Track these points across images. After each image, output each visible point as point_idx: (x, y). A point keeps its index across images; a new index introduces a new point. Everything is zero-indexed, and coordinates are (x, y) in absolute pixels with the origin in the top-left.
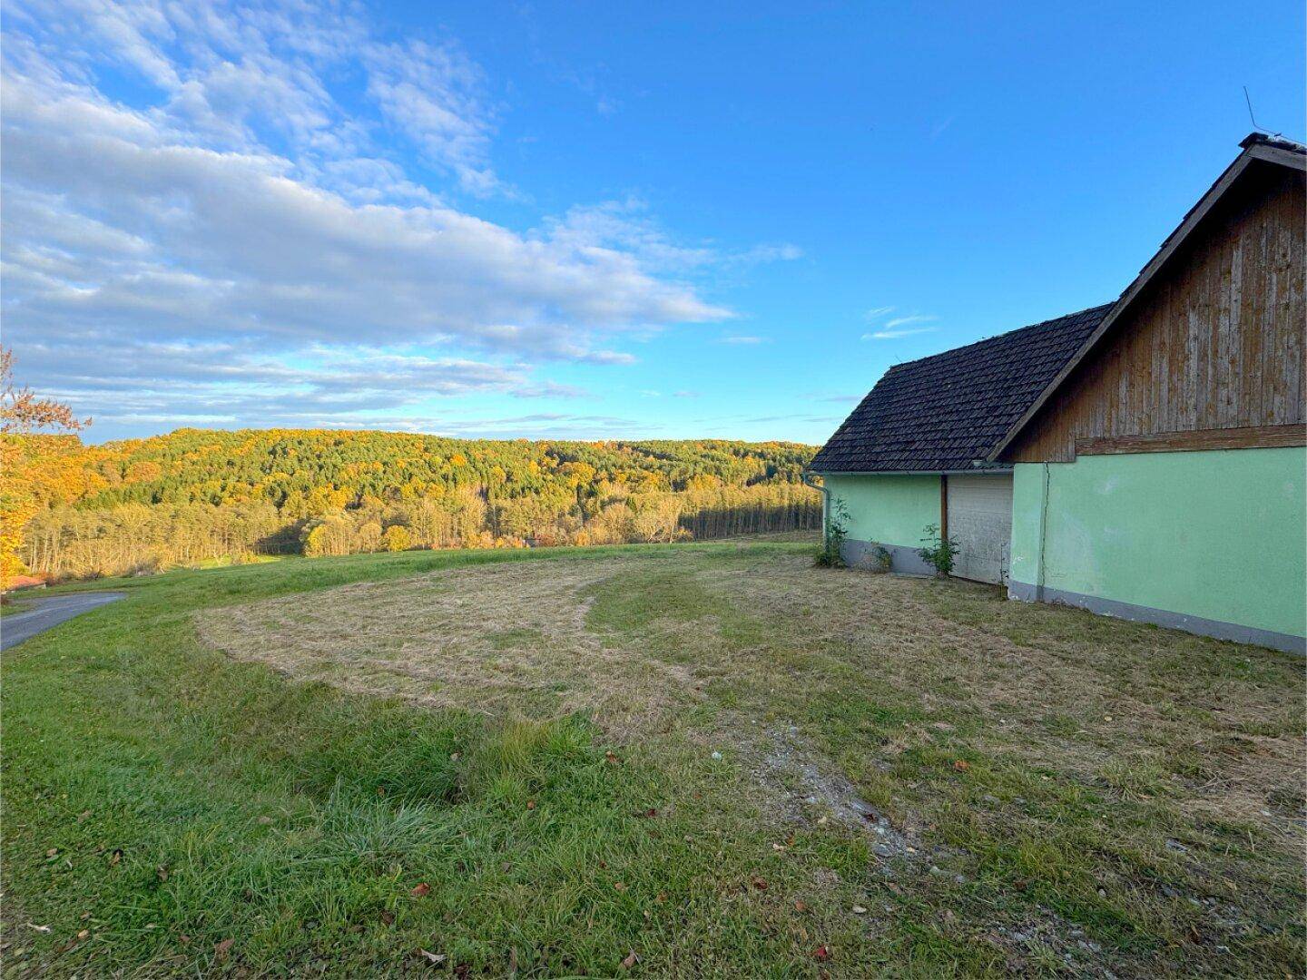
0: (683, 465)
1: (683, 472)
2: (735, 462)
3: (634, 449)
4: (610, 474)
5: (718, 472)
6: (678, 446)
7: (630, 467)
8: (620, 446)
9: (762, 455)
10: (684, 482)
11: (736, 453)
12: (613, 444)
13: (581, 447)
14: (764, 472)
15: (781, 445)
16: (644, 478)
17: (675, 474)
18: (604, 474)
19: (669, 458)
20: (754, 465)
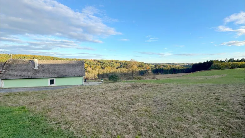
0: (105, 65)
1: (104, 66)
2: (115, 64)
3: (97, 61)
4: (91, 66)
5: (111, 66)
6: (105, 61)
7: (95, 65)
8: (95, 60)
9: (121, 63)
10: (104, 68)
11: (116, 63)
12: (93, 60)
13: (87, 60)
14: (120, 66)
15: (125, 61)
16: (97, 67)
17: (103, 66)
18: (89, 66)
19: (103, 63)
20: (119, 65)
